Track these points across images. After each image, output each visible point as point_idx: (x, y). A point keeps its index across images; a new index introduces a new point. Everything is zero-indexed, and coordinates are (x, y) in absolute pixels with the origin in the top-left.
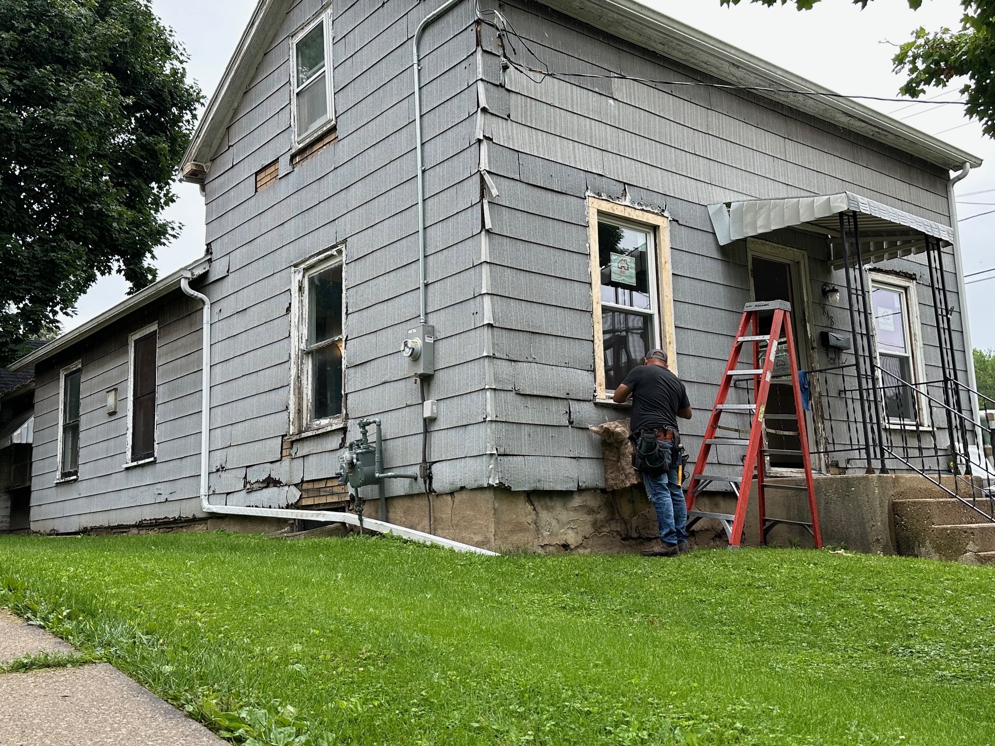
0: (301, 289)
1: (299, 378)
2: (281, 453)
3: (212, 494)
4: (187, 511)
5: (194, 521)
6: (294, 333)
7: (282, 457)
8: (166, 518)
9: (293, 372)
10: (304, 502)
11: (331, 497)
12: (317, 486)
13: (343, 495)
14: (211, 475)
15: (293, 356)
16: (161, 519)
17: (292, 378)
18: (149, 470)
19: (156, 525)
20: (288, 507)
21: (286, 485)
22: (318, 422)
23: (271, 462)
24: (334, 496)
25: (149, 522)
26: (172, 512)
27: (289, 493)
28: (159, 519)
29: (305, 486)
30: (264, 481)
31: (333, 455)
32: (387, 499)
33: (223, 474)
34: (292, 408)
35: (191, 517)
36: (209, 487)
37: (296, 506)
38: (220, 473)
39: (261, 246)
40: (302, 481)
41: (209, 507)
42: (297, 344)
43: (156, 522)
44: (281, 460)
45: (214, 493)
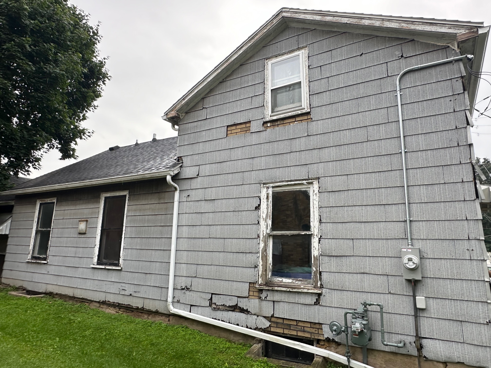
0: (267, 198)
1: (265, 250)
2: (249, 293)
3: (177, 302)
4: (151, 306)
5: (157, 313)
6: (262, 223)
7: (249, 295)
8: (129, 305)
9: (262, 245)
10: (273, 329)
11: (303, 333)
12: (286, 322)
13: (316, 334)
14: (176, 291)
15: (261, 237)
16: (124, 304)
17: (261, 249)
18: (114, 274)
19: (118, 306)
20: (255, 329)
21: (255, 315)
22: (280, 279)
23: (238, 297)
24: (305, 333)
25: (112, 303)
26: (136, 303)
27: (258, 320)
28: (122, 304)
29: (273, 319)
30: (229, 307)
31: (308, 307)
32: (368, 349)
33: (188, 293)
34: (260, 268)
35: (154, 310)
36: (174, 297)
37: (264, 330)
38: (184, 291)
39: (227, 167)
40: (272, 316)
41: (174, 310)
42: (265, 229)
43: (118, 305)
44: (247, 297)
45: (178, 302)
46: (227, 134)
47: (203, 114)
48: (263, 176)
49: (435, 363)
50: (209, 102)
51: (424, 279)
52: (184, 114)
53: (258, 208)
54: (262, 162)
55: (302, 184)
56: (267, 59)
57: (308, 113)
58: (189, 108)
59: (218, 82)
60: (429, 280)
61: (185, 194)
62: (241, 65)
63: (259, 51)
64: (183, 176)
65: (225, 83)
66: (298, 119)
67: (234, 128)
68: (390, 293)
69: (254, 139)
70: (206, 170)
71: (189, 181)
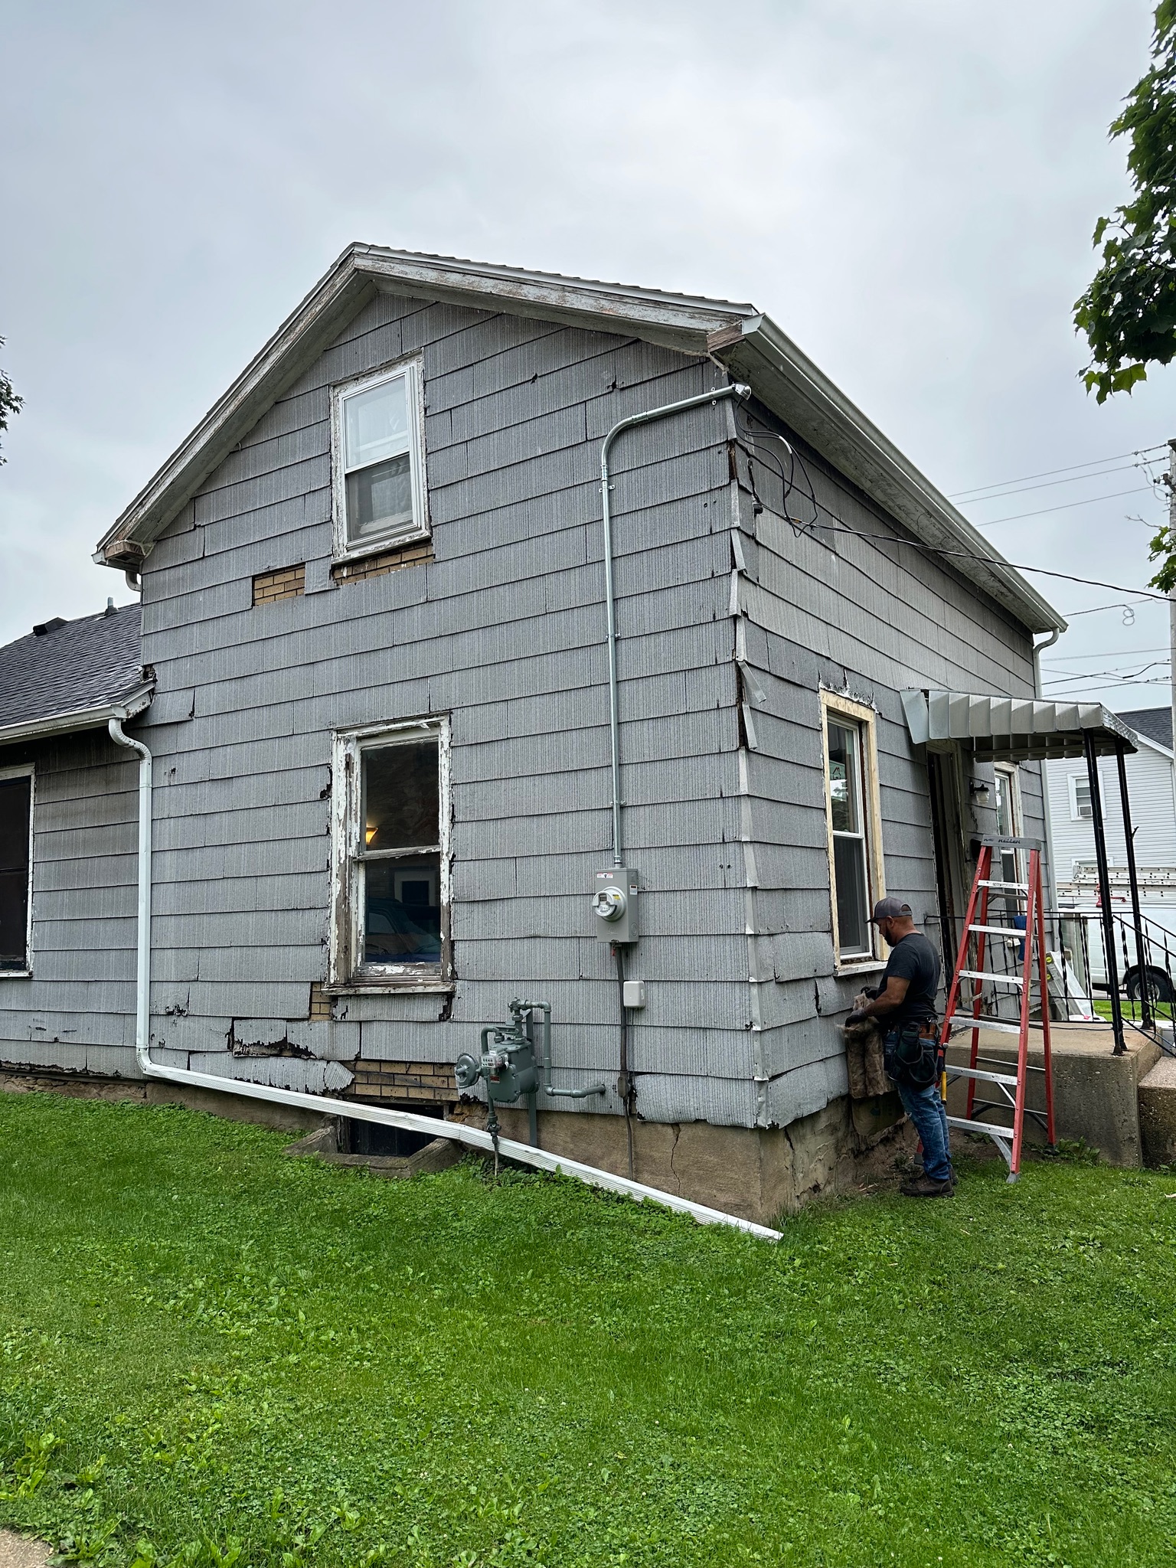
0: (348, 766)
1: (344, 898)
2: (310, 1009)
3: (157, 1047)
4: (102, 1063)
5: (117, 1080)
6: (337, 831)
7: (311, 1014)
8: (53, 1066)
9: (336, 888)
10: (360, 1090)
11: (417, 1090)
12: (386, 1069)
13: (444, 1091)
14: (155, 1019)
15: (335, 866)
16: (44, 1066)
17: (334, 898)
18: (15, 990)
19: (30, 1072)
20: (324, 1094)
21: (322, 1059)
22: (380, 968)
23: (289, 1020)
24: (423, 1090)
25: (17, 1067)
26: (70, 1060)
27: (328, 1072)
28: (39, 1066)
29: (360, 1066)
30: (271, 1046)
31: (426, 1029)
32: (538, 1112)
33: (181, 1021)
34: (333, 943)
35: (110, 1074)
36: (151, 1037)
37: (344, 1095)
38: (174, 1018)
39: (258, 690)
40: (358, 1058)
41: (151, 1067)
42: (343, 848)
43: (31, 1070)
44: (308, 1019)
45: (162, 1046)
46: (254, 600)
47: (192, 544)
48: (335, 711)
49: (659, 1127)
50: (210, 508)
51: (643, 939)
52: (151, 545)
53: (326, 794)
54: (331, 676)
55: (418, 728)
56: (334, 387)
57: (426, 542)
58: (161, 527)
59: (224, 452)
60: (652, 942)
61: (165, 767)
62: (277, 403)
63: (317, 360)
64: (157, 718)
65: (241, 456)
66: (407, 556)
67: (268, 581)
68: (581, 979)
69: (313, 612)
70: (210, 699)
71: (172, 730)
